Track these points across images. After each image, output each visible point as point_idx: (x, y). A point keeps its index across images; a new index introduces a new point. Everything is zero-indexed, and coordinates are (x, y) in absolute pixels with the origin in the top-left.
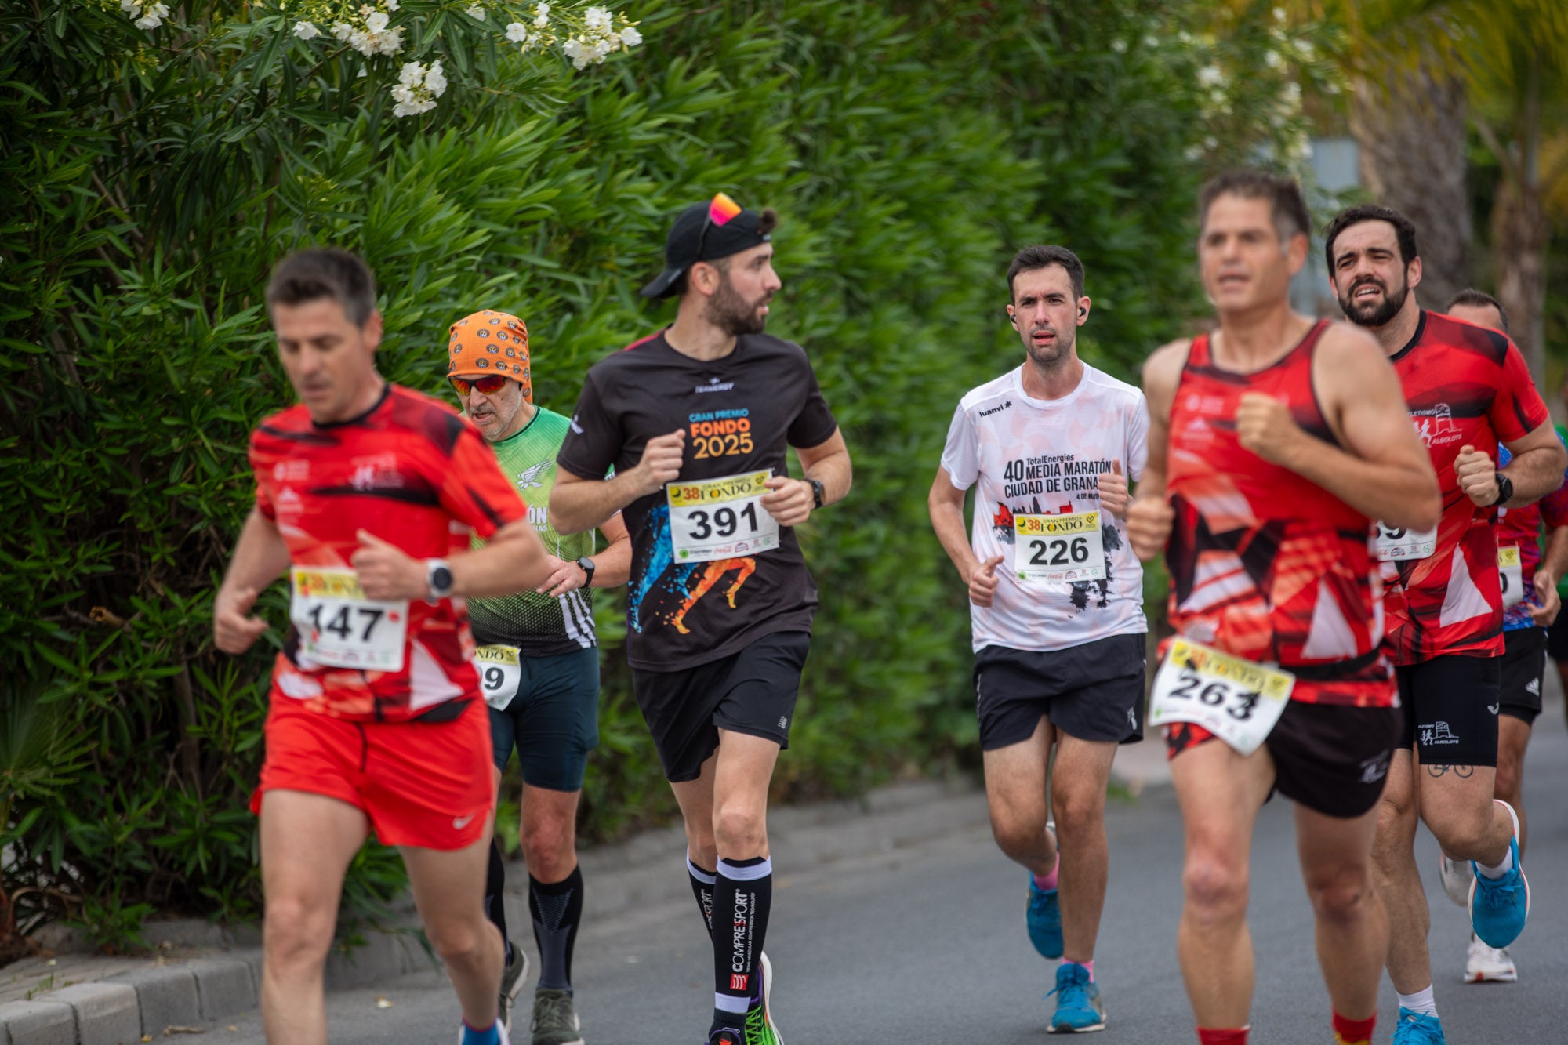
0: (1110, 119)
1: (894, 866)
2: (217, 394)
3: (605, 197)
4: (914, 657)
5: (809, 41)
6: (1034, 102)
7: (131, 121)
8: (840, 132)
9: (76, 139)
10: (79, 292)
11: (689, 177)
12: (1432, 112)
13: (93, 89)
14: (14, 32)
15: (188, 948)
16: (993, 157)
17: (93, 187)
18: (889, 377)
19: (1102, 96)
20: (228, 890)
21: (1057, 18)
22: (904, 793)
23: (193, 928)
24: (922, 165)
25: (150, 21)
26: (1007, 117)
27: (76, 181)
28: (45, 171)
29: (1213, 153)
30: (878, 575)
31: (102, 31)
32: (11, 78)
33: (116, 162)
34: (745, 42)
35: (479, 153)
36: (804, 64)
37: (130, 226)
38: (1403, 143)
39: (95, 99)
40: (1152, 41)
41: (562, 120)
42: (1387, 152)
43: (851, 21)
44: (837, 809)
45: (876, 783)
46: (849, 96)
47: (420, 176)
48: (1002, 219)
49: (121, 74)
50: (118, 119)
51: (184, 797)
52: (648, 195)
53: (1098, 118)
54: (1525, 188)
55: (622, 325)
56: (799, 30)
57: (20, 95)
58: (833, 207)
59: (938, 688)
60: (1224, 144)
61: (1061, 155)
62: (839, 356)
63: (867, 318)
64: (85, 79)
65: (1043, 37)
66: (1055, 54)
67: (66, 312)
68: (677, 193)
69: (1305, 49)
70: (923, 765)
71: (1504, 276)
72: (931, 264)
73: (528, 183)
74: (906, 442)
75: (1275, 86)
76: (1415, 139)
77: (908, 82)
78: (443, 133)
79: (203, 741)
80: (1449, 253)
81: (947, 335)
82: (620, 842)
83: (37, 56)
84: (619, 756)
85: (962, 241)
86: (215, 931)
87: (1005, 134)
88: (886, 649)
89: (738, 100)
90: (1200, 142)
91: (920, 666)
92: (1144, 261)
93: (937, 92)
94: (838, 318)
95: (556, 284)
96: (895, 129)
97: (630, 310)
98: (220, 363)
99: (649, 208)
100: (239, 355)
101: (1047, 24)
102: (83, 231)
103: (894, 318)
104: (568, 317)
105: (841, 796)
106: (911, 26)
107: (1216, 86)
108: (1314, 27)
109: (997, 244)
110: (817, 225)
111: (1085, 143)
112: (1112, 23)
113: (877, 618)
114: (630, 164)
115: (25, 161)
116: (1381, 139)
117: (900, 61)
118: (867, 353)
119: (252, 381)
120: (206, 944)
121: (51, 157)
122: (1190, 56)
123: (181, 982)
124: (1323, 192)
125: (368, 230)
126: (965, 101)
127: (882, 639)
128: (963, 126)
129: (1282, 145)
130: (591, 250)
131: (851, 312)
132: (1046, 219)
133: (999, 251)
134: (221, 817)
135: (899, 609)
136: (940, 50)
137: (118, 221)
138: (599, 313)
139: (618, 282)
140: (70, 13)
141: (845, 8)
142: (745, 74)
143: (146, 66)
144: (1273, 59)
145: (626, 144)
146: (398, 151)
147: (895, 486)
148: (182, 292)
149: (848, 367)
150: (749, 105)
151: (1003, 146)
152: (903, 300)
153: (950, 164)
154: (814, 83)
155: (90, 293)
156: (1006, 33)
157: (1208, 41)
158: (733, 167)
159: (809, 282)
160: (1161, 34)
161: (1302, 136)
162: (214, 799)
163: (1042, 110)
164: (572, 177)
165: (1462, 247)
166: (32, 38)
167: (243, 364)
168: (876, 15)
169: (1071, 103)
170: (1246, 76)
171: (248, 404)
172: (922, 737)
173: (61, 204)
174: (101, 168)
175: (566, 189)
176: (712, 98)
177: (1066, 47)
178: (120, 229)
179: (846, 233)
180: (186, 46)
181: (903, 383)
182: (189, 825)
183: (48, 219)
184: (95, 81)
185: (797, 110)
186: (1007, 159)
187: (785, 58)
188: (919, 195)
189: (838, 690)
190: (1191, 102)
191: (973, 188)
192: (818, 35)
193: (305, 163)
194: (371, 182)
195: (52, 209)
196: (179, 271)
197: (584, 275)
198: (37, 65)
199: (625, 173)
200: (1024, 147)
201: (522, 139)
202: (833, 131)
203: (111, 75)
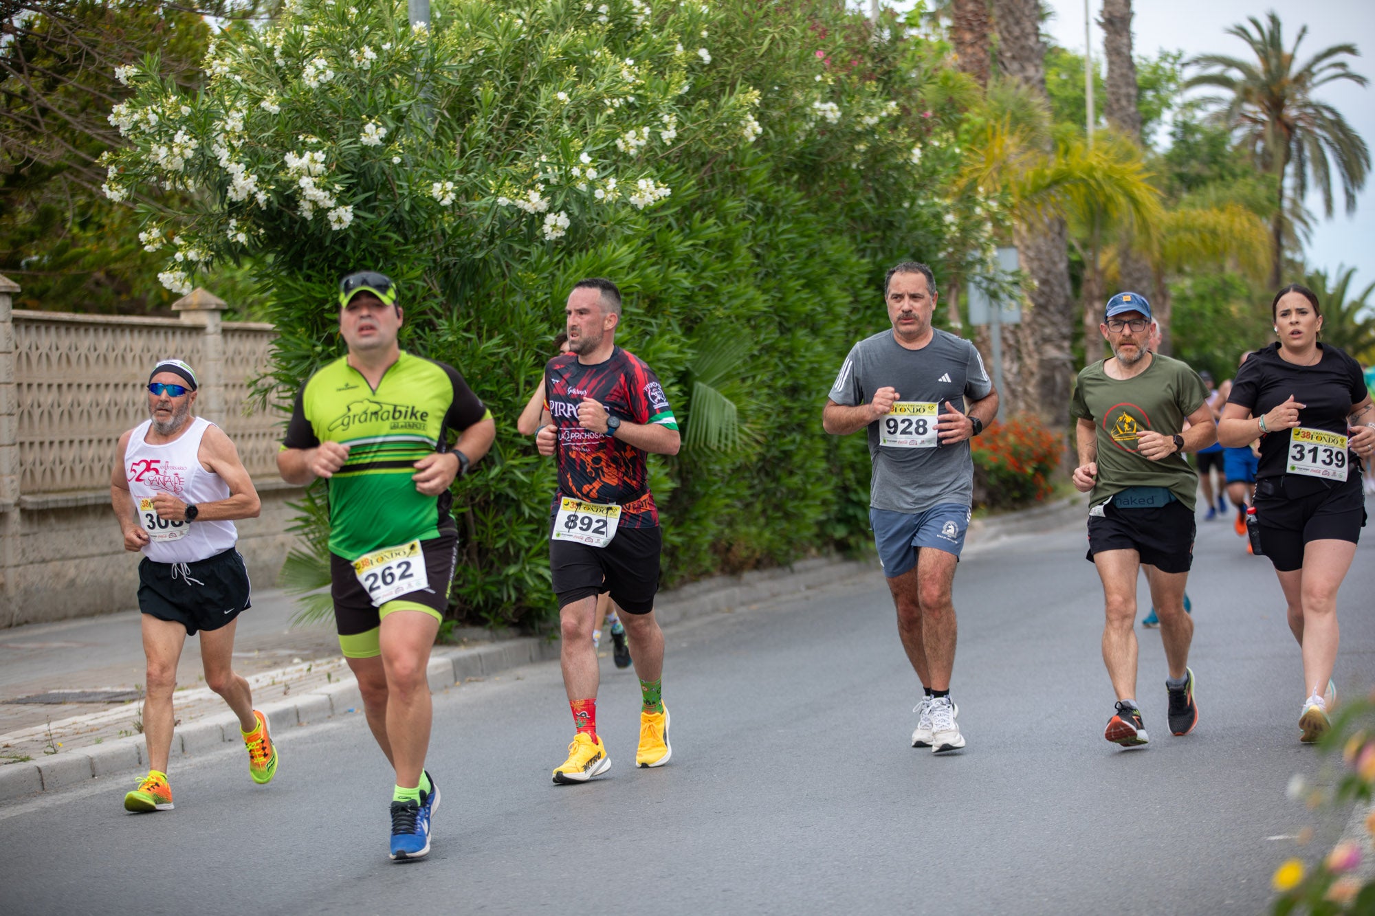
0: (903, 239)
1: (807, 598)
2: (483, 378)
3: (664, 280)
4: (814, 498)
5: (760, 204)
6: (866, 232)
7: (440, 250)
8: (776, 247)
9: (416, 259)
10: (419, 331)
11: (704, 269)
12: (1051, 235)
13: (422, 235)
14: (387, 209)
15: (475, 641)
16: (848, 258)
17: (425, 281)
18: (800, 364)
19: (899, 228)
20: (493, 614)
21: (876, 192)
22: (810, 563)
23: (477, 631)
24: (814, 262)
25: (447, 202)
26: (854, 238)
27: (417, 278)
29: (950, 254)
30: (797, 459)
31: (426, 207)
32: (387, 230)
33: (435, 268)
35: (604, 260)
36: (758, 215)
37: (441, 299)
38: (1039, 250)
39: (424, 239)
40: (921, 203)
41: (643, 244)
42: (1031, 254)
43: (779, 195)
44: (778, 572)
45: (797, 558)
46: (779, 230)
48: (853, 287)
49: (436, 226)
50: (435, 249)
51: (471, 570)
52: (685, 278)
53: (897, 239)
54: (1095, 271)
55: (672, 341)
56: (755, 199)
57: (390, 239)
58: (772, 283)
59: (826, 512)
60: (957, 251)
61: (880, 257)
62: (776, 354)
63: (789, 336)
64: (421, 229)
65: (870, 201)
66: (876, 209)
67: (412, 340)
68: (698, 276)
69: (994, 205)
70: (819, 549)
71: (1086, 313)
72: (819, 309)
73: (628, 274)
74: (809, 395)
75: (980, 223)
76: (1044, 248)
77: (806, 223)
79: (479, 543)
80: (1061, 301)
81: (828, 342)
82: (676, 589)
83: (397, 219)
84: (675, 548)
85: (833, 299)
86: (487, 633)
87: (854, 247)
88: (801, 494)
89: (726, 232)
90: (944, 249)
91: (818, 502)
93: (820, 227)
94: (777, 335)
95: (642, 322)
96: (802, 245)
97: (678, 332)
98: (484, 363)
99: (687, 283)
100: (493, 359)
101: (872, 195)
103: (802, 334)
104: (648, 337)
105: (780, 565)
106: (808, 196)
107: (952, 224)
108: (997, 194)
109: (850, 299)
110: (765, 291)
111: (891, 251)
112: (902, 194)
113: (796, 480)
114: (676, 263)
116: (1028, 247)
117: (803, 212)
118: (790, 352)
119: (500, 371)
120: (484, 639)
121: (405, 268)
122: (939, 209)
123: (473, 658)
124: (1004, 272)
125: (553, 298)
126: (834, 231)
127: (799, 489)
128: (833, 243)
129: (984, 250)
130: (658, 305)
131: (782, 333)
132: (873, 287)
133: (851, 303)
134: (488, 579)
135: (807, 475)
136: (823, 206)
137: (435, 297)
138: (662, 335)
139: (671, 320)
140: (413, 199)
141: (776, 188)
142: (729, 219)
143: (448, 222)
144: (978, 210)
145: (674, 254)
147: (805, 416)
148: (467, 330)
149: (781, 359)
150: (732, 235)
151: (852, 252)
152: (806, 327)
153: (827, 261)
154: (763, 223)
155: (423, 330)
156: (852, 200)
157: (948, 202)
158: (725, 264)
159: (762, 318)
160: (926, 199)
161: (993, 246)
162: (486, 570)
163: (871, 235)
164: (649, 270)
165: (1067, 297)
166: (395, 211)
167: (495, 363)
168: (791, 192)
169: (884, 232)
170: (967, 218)
171: (498, 382)
172: (818, 536)
173: (410, 289)
174: (428, 272)
175: (646, 276)
176: (713, 232)
177: (881, 205)
178: (436, 301)
179: (779, 295)
180: (466, 211)
181: (807, 366)
182: (474, 582)
184: (424, 231)
185: (754, 237)
186: (854, 259)
187: (748, 212)
188: (813, 277)
189: (779, 514)
190: (940, 231)
191: (839, 273)
192: (764, 201)
194: (553, 275)
195: (406, 292)
196: (464, 319)
197: (655, 317)
198: (397, 224)
199: (674, 268)
200: (862, 252)
201: (624, 254)
202: (772, 246)
203: (432, 227)
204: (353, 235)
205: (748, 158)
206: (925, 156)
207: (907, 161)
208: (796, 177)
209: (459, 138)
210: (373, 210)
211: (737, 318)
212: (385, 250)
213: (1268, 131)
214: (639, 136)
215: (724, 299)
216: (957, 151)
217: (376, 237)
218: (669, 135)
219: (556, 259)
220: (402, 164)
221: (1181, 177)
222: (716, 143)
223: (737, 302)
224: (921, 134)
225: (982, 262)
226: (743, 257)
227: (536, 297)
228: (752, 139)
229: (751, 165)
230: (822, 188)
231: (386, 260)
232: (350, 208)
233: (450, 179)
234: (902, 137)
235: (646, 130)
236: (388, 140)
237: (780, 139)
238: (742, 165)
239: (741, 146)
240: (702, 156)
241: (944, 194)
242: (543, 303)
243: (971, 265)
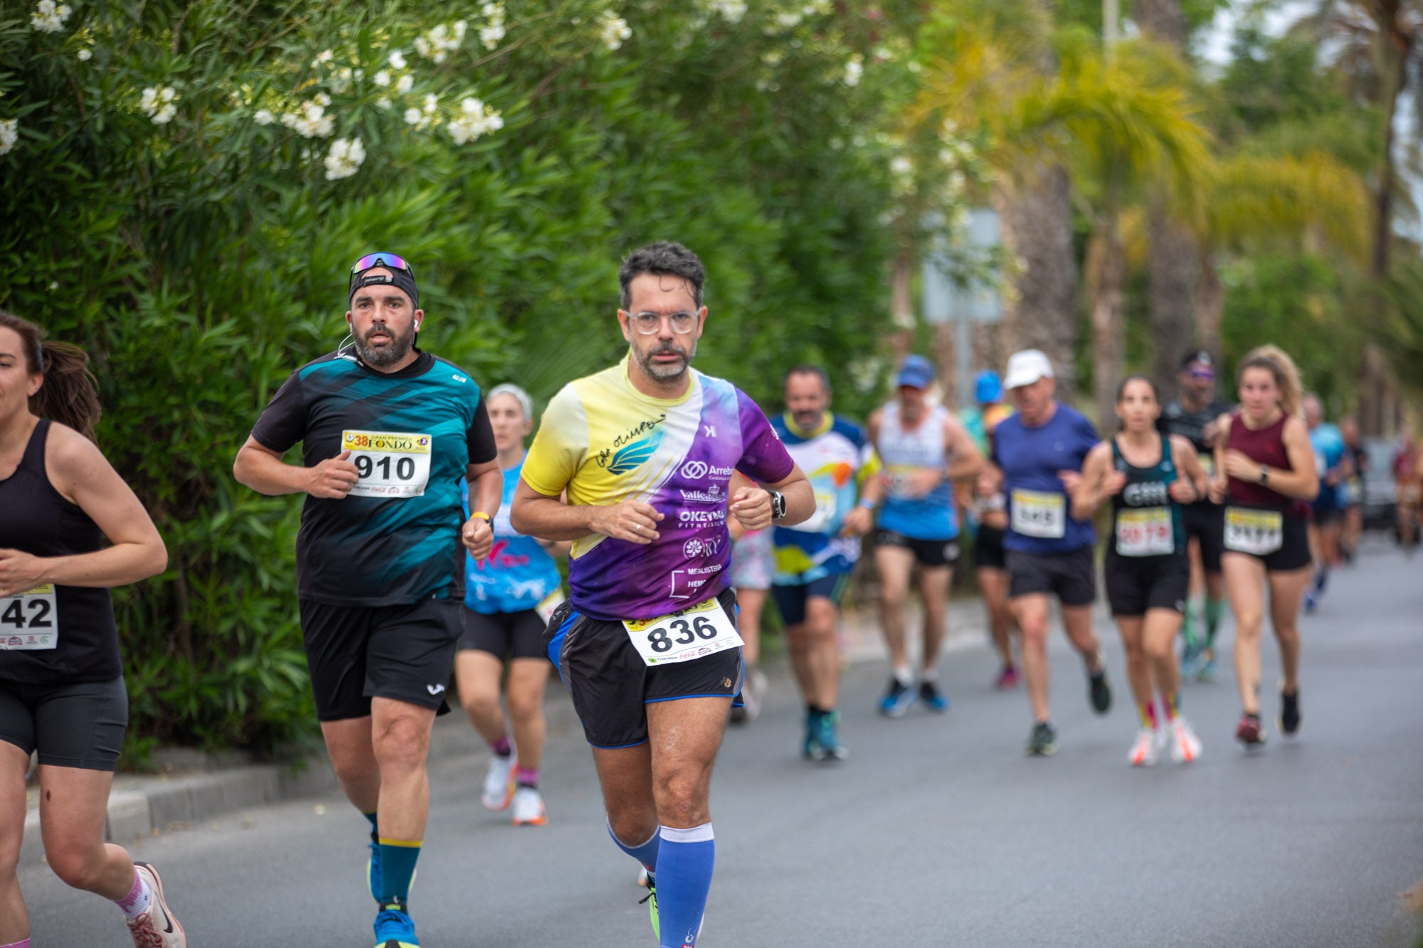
0: (829, 195)
2: (205, 382)
3: (478, 245)
5: (621, 138)
6: (778, 182)
7: (146, 191)
8: (642, 201)
9: (109, 203)
10: (110, 310)
11: (538, 230)
12: (1047, 192)
13: (120, 168)
14: (67, 128)
16: (749, 220)
17: (120, 235)
19: (825, 178)
20: (211, 730)
21: (794, 124)
24: (700, 225)
25: (163, 117)
26: (757, 192)
27: (110, 231)
28: (88, 225)
31: (130, 126)
32: (67, 159)
33: (137, 218)
34: (576, 137)
35: (390, 212)
37: (145, 263)
38: (1030, 216)
39: (121, 174)
40: (859, 142)
41: (449, 189)
42: (1020, 221)
43: (650, 124)
46: (649, 176)
47: (349, 229)
48: (755, 263)
49: (142, 156)
50: (139, 189)
51: (181, 665)
52: (508, 243)
53: (821, 194)
54: (1110, 244)
56: (614, 129)
57: (70, 172)
60: (909, 214)
61: (796, 219)
64: (118, 160)
65: (783, 137)
66: (792, 149)
67: (101, 323)
68: (528, 242)
69: (966, 150)
73: (424, 235)
75: (943, 176)
76: (1038, 213)
77: (690, 166)
78: (364, 199)
79: (194, 626)
83: (83, 144)
86: (202, 759)
89: (573, 176)
92: (852, 294)
93: (708, 174)
96: (682, 199)
98: (207, 359)
99: (508, 252)
100: (221, 354)
101: (785, 128)
102: (113, 268)
104: (452, 328)
106: (693, 127)
107: (903, 175)
108: (971, 135)
111: (813, 211)
112: (832, 128)
114: (496, 221)
115: (74, 217)
116: (1013, 211)
117: (684, 152)
119: (230, 373)
121: (92, 215)
122: (885, 152)
124: (976, 248)
125: (311, 266)
126: (729, 179)
128: (727, 198)
130: (468, 281)
132: (785, 263)
133: (752, 286)
134: (206, 679)
136: (713, 143)
137: (136, 260)
138: (474, 324)
139: (487, 305)
140: (109, 114)
141: (645, 115)
142: (577, 159)
143: (160, 150)
145: (493, 208)
146: (333, 213)
148: (183, 309)
150: (578, 181)
151: (756, 211)
153: (718, 224)
154: (624, 166)
155: (117, 310)
156: (757, 134)
157: (897, 141)
158: (567, 225)
160: (866, 137)
161: (963, 209)
162: (202, 665)
163: (782, 187)
164: (455, 230)
166: (80, 132)
167: (223, 361)
168: (668, 121)
170: (925, 166)
171: (227, 388)
173: (99, 246)
174: (127, 222)
175: (451, 239)
176: (553, 177)
177: (799, 144)
178: (139, 265)
180: (188, 136)
182: (184, 683)
183: (89, 258)
184: (123, 162)
185: (612, 185)
186: (758, 221)
187: (604, 149)
190: (885, 184)
191: (734, 241)
192: (628, 132)
193: (270, 218)
194: (313, 234)
195: (92, 251)
197: (462, 300)
198: (83, 151)
199: (492, 228)
200: (769, 212)
201: (420, 203)
202: (638, 199)
203: (134, 156)
204: (15, 164)
205: (606, 71)
206: (866, 76)
207: (840, 81)
208: (674, 100)
209: (178, 26)
210: (45, 128)
211: (586, 302)
212: (62, 189)
213: (1375, 46)
214: (450, 34)
215: (564, 275)
216: (915, 67)
217: (50, 168)
218: (492, 34)
219: (322, 208)
220: (92, 61)
221: (1243, 112)
222: (559, 47)
223: (584, 281)
224: (863, 43)
225: (946, 231)
226: (596, 213)
227: (285, 263)
228: (614, 45)
229: (611, 78)
230: (715, 118)
231: (64, 204)
232: (12, 124)
233: (166, 85)
234: (833, 45)
235: (460, 27)
236: (73, 24)
237: (655, 42)
238: (596, 79)
239: (599, 52)
240: (540, 66)
241: (892, 129)
242: (298, 272)
243: (925, 235)
